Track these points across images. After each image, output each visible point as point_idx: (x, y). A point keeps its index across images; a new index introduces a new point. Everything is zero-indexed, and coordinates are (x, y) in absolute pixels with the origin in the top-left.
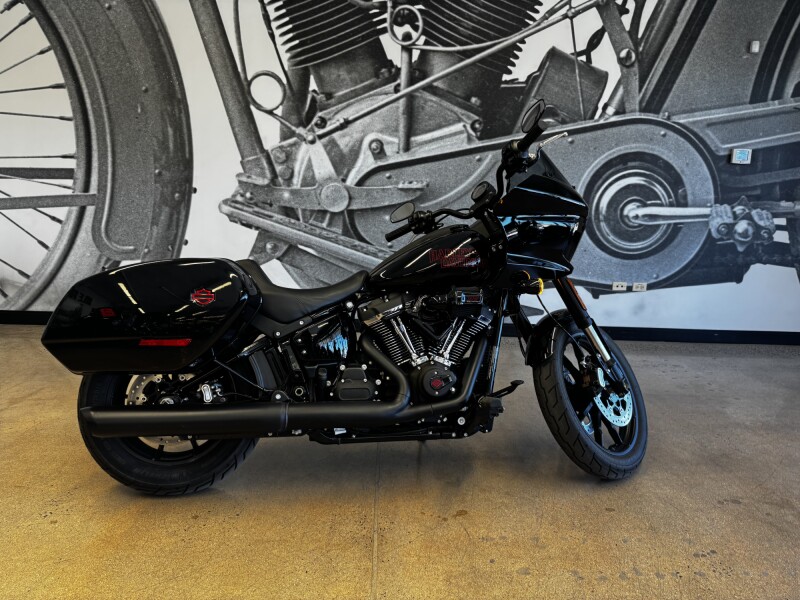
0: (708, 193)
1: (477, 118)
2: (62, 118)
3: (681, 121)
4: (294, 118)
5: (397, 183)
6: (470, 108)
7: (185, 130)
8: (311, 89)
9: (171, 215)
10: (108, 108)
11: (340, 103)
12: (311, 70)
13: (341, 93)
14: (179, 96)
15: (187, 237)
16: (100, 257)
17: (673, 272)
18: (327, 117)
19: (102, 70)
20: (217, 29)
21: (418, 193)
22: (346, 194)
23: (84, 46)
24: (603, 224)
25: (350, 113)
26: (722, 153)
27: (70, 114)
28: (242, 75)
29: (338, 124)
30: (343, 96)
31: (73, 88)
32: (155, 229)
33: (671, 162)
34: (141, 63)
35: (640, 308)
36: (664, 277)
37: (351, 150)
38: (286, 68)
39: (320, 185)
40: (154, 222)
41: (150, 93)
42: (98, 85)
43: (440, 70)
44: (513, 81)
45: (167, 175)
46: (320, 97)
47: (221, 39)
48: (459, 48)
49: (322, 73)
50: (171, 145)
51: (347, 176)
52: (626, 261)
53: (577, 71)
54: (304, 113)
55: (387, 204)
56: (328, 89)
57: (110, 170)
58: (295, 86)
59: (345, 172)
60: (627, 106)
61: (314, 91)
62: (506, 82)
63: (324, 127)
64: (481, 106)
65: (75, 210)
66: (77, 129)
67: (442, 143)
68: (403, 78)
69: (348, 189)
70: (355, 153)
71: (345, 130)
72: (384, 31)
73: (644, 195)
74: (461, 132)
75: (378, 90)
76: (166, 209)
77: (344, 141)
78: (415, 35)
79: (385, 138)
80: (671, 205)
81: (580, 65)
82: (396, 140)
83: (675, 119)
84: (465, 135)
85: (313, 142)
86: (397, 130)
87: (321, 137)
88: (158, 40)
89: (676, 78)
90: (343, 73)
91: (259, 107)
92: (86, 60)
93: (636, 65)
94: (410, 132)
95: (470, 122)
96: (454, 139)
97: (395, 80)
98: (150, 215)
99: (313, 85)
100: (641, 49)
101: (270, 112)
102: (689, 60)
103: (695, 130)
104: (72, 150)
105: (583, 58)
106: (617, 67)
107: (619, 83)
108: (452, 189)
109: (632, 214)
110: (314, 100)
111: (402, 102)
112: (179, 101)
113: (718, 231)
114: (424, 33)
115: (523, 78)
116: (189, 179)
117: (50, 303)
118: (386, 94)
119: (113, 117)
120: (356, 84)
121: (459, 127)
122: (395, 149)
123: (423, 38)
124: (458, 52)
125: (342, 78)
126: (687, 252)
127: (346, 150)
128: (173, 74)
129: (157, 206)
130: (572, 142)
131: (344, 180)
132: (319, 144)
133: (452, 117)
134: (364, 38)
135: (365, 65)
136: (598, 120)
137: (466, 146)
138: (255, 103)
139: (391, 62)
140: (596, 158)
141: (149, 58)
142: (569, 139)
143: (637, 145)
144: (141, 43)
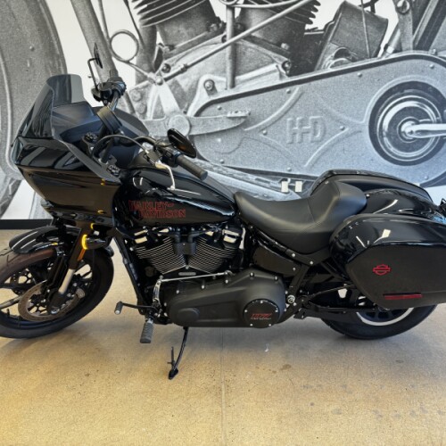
1: (286, 59)
4: (146, 66)
5: (226, 113)
6: (281, 52)
8: (158, 42)
11: (180, 52)
12: (157, 28)
13: (181, 45)
14: (58, 53)
16: (6, 178)
17: (440, 174)
18: (170, 64)
21: (243, 120)
22: (187, 122)
24: (386, 139)
25: (188, 60)
28: (105, 34)
29: (179, 69)
30: (182, 47)
33: (438, 88)
34: (28, 29)
36: (433, 178)
37: (190, 89)
38: (138, 27)
39: (168, 117)
41: (36, 51)
43: (257, 23)
44: (313, 30)
46: (165, 49)
47: (87, 7)
48: (271, 5)
49: (166, 30)
51: (187, 109)
52: (404, 167)
53: (364, 19)
54: (153, 62)
55: (219, 129)
56: (171, 42)
57: (9, 112)
58: (146, 41)
59: (186, 106)
60: (404, 45)
61: (160, 44)
62: (309, 31)
63: (168, 72)
64: (289, 50)
67: (259, 80)
68: (228, 31)
69: (188, 119)
70: (193, 91)
71: (185, 74)
73: (417, 115)
74: (274, 71)
75: (209, 41)
77: (184, 81)
79: (216, 78)
80: (438, 122)
81: (366, 15)
82: (224, 79)
83: (441, 54)
84: (278, 73)
85: (161, 84)
86: (224, 72)
87: (166, 79)
88: (40, 9)
89: (442, 22)
90: (182, 29)
91: (119, 59)
93: (410, 13)
94: (235, 73)
95: (281, 63)
96: (270, 76)
97: (222, 33)
99: (159, 39)
101: (128, 62)
105: (369, 9)
106: (395, 15)
107: (397, 27)
108: (268, 116)
109: (408, 131)
110: (160, 51)
111: (228, 49)
112: (58, 56)
115: (321, 27)
118: (216, 44)
119: (9, 71)
120: (192, 37)
121: (272, 67)
122: (224, 86)
124: (271, 8)
125: (181, 33)
127: (186, 89)
128: (53, 35)
130: (360, 76)
131: (185, 113)
132: (166, 85)
133: (266, 59)
135: (199, 22)
136: (381, 57)
137: (279, 82)
138: (116, 56)
139: (218, 18)
140: (379, 87)
141: (34, 23)
142: (359, 73)
143: (412, 76)
144: (27, 12)
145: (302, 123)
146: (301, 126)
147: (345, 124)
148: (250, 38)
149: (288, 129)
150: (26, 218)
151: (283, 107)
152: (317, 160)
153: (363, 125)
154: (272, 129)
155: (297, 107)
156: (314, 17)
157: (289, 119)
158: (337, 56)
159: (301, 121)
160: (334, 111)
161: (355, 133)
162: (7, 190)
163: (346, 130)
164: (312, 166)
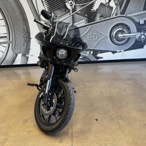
0: (135, 30)
1: (87, 19)
2: (3, 26)
3: (129, 16)
6: (85, 17)
7: (28, 26)
8: (52, 15)
9: (27, 44)
10: (12, 23)
11: (59, 18)
12: (52, 12)
13: (59, 16)
15: (30, 48)
16: (14, 53)
17: (129, 47)
19: (10, 15)
20: (32, 5)
23: (6, 11)
24: (114, 39)
25: (61, 20)
26: (138, 22)
27: (5, 25)
28: (38, 14)
31: (5, 19)
32: (24, 47)
33: (127, 24)
34: (18, 13)
35: (122, 55)
36: (127, 49)
37: (62, 28)
40: (24, 45)
41: (20, 19)
42: (10, 18)
43: (78, 9)
44: (93, 10)
45: (25, 36)
46: (55, 17)
47: (33, 7)
48: (82, 4)
49: (54, 12)
50: (25, 30)
51: (61, 33)
52: (119, 46)
54: (51, 21)
56: (56, 15)
57: (14, 36)
60: (117, 13)
62: (92, 11)
64: (87, 16)
65: (8, 44)
66: (6, 28)
67: (80, 24)
68: (71, 12)
72: (66, 2)
73: (122, 32)
74: (84, 22)
75: (66, 15)
76: (26, 43)
77: (60, 26)
78: (73, 2)
80: (128, 33)
81: (107, 6)
83: (128, 15)
84: (85, 22)
88: (21, 8)
92: (7, 13)
93: (119, 5)
94: (73, 23)
95: (85, 20)
96: (82, 23)
97: (69, 12)
98: (23, 44)
100: (120, 1)
101: (45, 21)
102: (130, 2)
103: (132, 17)
104: (6, 32)
105: (108, 4)
106: (115, 5)
107: (116, 9)
108: (83, 34)
109: (120, 36)
110: (53, 18)
111: (71, 17)
112: (26, 20)
113: (138, 38)
114: (75, 2)
115: (96, 10)
116: (30, 36)
117: (5, 63)
118: (68, 15)
120: (62, 14)
123: (74, 3)
124: (82, 5)
125: (58, 13)
126: (132, 43)
127: (61, 28)
128: (25, 15)
129: (24, 42)
130: (107, 22)
133: (81, 19)
134: (62, 4)
135: (63, 10)
136: (112, 17)
137: (85, 25)
138: (41, 19)
139: (68, 8)
140: (112, 25)
141: (19, 12)
142: (106, 21)
143: (120, 21)
144: (17, 9)
145: (92, 35)
146: (91, 36)
147: (103, 35)
148: (77, 13)
149: (88, 37)
150: (20, 64)
151: (87, 31)
152: (96, 45)
153: (108, 35)
154: (84, 37)
155: (90, 31)
156: (93, 7)
157: (88, 35)
158: (100, 17)
159: (91, 35)
160: (100, 32)
161: (106, 37)
162: (14, 57)
163: (104, 37)
164: (95, 47)
